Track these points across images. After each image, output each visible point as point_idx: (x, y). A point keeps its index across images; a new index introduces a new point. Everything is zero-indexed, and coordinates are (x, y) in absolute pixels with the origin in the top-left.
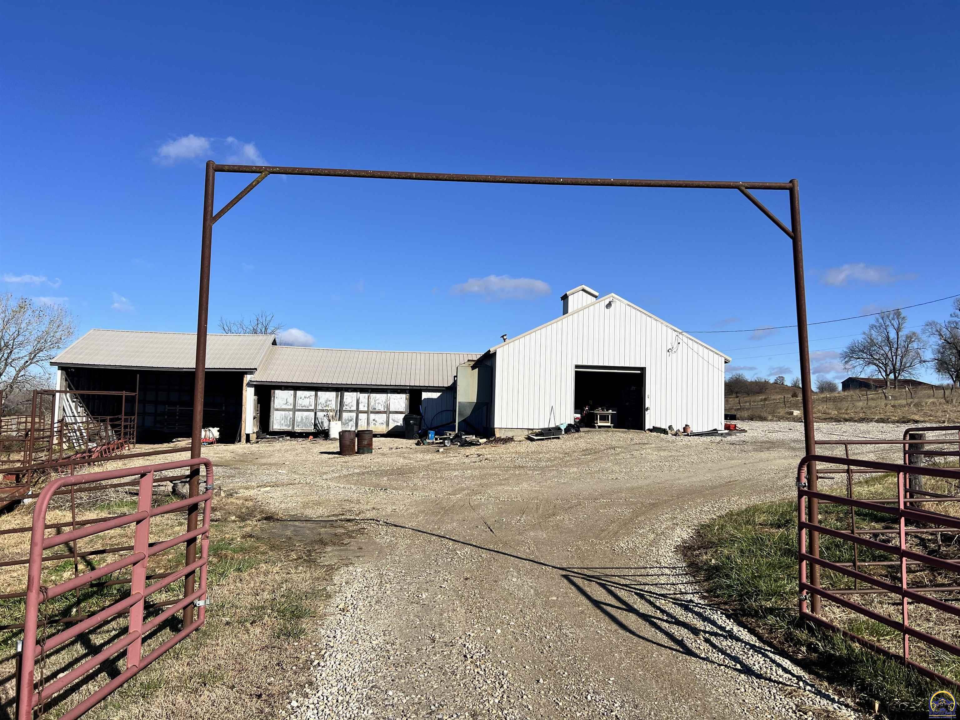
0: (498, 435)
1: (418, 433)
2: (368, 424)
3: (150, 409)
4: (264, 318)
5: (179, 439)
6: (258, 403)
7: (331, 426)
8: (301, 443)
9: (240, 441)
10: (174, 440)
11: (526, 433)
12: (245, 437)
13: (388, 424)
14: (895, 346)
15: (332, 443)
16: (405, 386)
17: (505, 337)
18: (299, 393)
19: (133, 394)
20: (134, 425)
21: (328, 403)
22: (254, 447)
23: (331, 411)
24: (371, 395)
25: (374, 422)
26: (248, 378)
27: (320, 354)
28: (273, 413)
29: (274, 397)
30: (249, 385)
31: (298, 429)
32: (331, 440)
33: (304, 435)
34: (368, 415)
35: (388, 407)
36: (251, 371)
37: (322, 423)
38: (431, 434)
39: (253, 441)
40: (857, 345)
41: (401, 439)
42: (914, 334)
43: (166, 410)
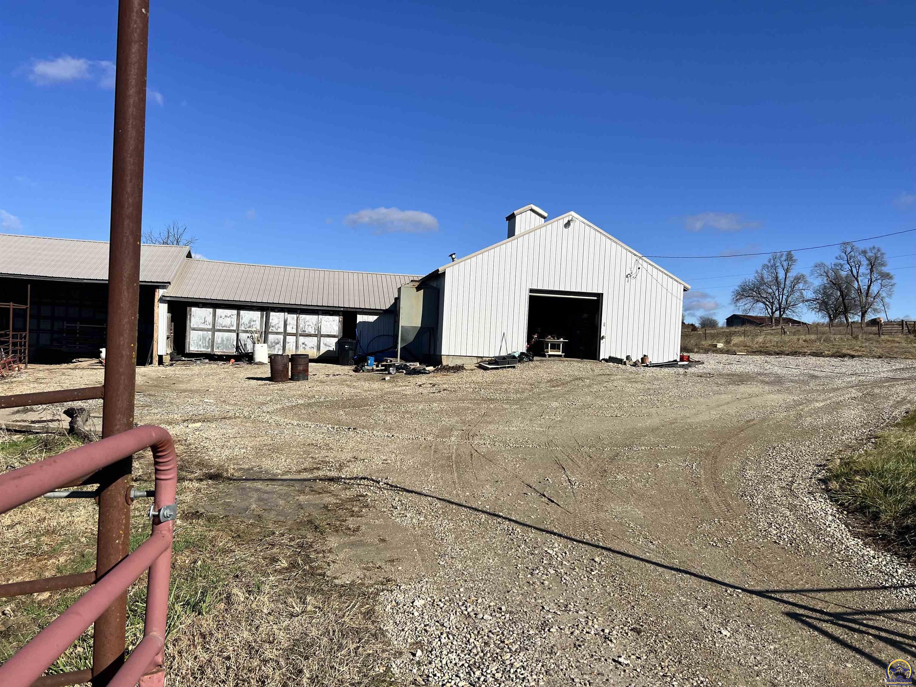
0: (444, 363)
1: (354, 359)
2: (297, 347)
3: (45, 325)
4: (176, 230)
5: (80, 359)
6: (172, 321)
7: (256, 349)
8: (223, 366)
9: (151, 363)
10: (74, 360)
11: (475, 361)
12: (157, 359)
13: (319, 348)
14: (782, 286)
15: (258, 368)
16: (339, 307)
17: (454, 256)
18: (219, 311)
19: (24, 307)
20: (25, 342)
21: (252, 323)
22: (170, 371)
23: (256, 332)
24: (301, 316)
25: (304, 346)
26: (160, 293)
27: (242, 270)
28: (190, 332)
29: (191, 315)
30: (161, 300)
31: (217, 351)
32: (256, 364)
33: (225, 358)
34: (297, 338)
35: (319, 329)
36: (164, 285)
37: (245, 345)
38: (371, 360)
39: (167, 364)
40: (747, 284)
41: (335, 365)
42: (803, 276)
43: (65, 327)
